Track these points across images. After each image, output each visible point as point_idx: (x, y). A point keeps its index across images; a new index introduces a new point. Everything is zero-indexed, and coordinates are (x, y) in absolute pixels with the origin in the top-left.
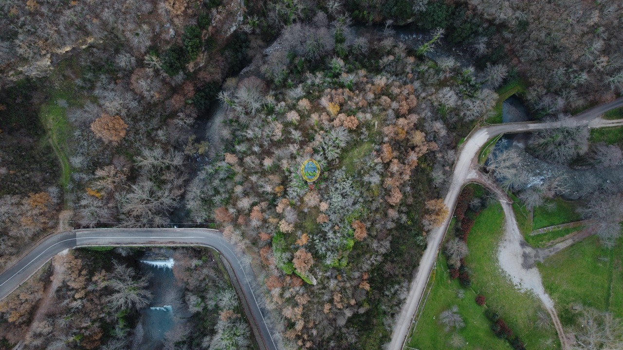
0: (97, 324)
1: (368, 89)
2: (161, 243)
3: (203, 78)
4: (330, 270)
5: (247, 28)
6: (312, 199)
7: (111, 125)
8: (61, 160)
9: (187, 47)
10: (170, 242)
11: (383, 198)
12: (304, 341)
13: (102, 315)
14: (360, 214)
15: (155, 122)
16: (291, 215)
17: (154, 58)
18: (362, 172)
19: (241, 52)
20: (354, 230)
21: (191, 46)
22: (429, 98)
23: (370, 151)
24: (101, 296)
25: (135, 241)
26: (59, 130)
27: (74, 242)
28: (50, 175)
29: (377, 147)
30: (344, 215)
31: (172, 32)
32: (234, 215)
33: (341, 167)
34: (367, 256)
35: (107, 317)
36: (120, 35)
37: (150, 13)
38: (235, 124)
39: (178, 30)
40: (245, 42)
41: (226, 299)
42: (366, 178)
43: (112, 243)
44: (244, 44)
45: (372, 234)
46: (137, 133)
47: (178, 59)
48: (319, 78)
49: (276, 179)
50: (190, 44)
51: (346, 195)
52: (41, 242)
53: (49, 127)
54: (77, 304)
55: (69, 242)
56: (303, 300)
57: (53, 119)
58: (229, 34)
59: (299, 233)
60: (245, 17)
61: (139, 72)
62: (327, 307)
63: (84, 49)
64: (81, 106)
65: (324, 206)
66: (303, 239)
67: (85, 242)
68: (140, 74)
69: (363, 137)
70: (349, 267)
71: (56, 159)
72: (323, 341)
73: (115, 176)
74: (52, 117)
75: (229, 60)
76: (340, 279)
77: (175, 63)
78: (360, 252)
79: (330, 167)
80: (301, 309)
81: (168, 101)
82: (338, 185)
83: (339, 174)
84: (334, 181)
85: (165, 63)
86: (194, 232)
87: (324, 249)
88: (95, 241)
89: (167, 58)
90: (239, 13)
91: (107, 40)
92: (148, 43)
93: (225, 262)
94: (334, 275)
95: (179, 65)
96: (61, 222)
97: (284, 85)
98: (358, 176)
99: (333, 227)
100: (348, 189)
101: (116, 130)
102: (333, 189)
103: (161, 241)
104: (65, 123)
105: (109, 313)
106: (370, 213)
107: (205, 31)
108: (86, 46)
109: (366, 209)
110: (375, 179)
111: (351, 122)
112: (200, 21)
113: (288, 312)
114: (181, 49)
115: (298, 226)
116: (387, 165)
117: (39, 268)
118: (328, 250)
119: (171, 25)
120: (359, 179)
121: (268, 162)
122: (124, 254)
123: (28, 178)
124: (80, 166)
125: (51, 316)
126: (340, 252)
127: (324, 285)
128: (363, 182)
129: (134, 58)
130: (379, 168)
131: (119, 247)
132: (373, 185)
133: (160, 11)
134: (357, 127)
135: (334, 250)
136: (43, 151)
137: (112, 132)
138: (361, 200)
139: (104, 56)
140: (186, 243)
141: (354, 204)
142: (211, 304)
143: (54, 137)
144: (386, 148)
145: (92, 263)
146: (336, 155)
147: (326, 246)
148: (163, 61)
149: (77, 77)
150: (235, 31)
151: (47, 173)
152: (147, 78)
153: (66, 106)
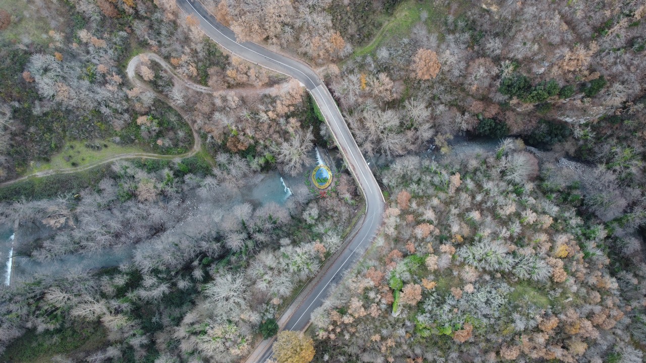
0: (252, 141)
1: (596, 274)
2: (348, 159)
3: (509, 118)
4: (412, 323)
5: (578, 132)
6: (469, 274)
7: (431, 64)
8: (374, 40)
9: (535, 90)
10: (353, 166)
11: (504, 341)
12: (333, 330)
13: (262, 142)
14: (478, 326)
15: (447, 98)
16: (445, 261)
17: (511, 68)
18: (520, 309)
19: (552, 138)
20: (462, 329)
21: (538, 93)
22: (618, 339)
23: (543, 307)
24: (278, 132)
25: (339, 136)
26: (399, 25)
27: (312, 87)
28: (359, 39)
29: (550, 311)
30: (470, 312)
31: (542, 70)
32: (411, 210)
33: (511, 286)
34: (439, 353)
35: (261, 147)
36: (513, 30)
37: (551, 44)
38: (484, 167)
39: (546, 75)
40: (563, 137)
41: (333, 240)
42: (516, 316)
43: (327, 118)
44: (561, 137)
45: (462, 347)
46: (431, 87)
47: (519, 88)
48: (575, 221)
49: (466, 231)
50: (540, 92)
51: (490, 304)
52: (300, 61)
53: (397, 15)
54: (263, 117)
55: (311, 83)
56: (374, 311)
57: (406, 15)
58: (562, 118)
59: (432, 277)
60: (586, 125)
61: (488, 61)
62: (377, 337)
63: (482, 8)
64: (429, 32)
65: (469, 288)
66: (429, 284)
67: (317, 96)
68: (488, 63)
69: (552, 292)
70: (421, 340)
71: (374, 36)
72: (339, 348)
73: (387, 90)
74: (407, 13)
75: (537, 132)
76: (407, 338)
77: (514, 88)
78: (440, 344)
79: (507, 276)
80: (365, 314)
81: (473, 99)
82: (494, 292)
83: (504, 287)
84: (495, 286)
85: (511, 79)
86: (373, 182)
87: (430, 308)
88: (322, 103)
89: (516, 79)
90: (588, 117)
91: (502, 21)
92: (520, 57)
93: (361, 222)
94: (408, 330)
95: (514, 92)
96: (323, 68)
97: (546, 193)
98: (512, 308)
99: (454, 306)
100: (495, 303)
101: (428, 70)
102: (488, 289)
103: (350, 158)
104: (408, 26)
105: (266, 147)
106: (483, 336)
107: (557, 98)
108: (486, 8)
109: (485, 329)
110: (520, 325)
111: (560, 275)
112: (566, 89)
113: (356, 303)
114: (530, 86)
115: (437, 273)
116: (537, 330)
117: (277, 71)
118: (430, 312)
119: (548, 66)
120: (511, 309)
121: (475, 215)
122: (322, 133)
123: (348, 23)
124: (380, 57)
125: (243, 101)
126: (435, 325)
127: (395, 325)
128: (511, 314)
129: (500, 51)
130: (532, 323)
131: (327, 125)
132: (513, 325)
133: (557, 51)
134: (557, 282)
135: (434, 317)
136: (376, 22)
137: (425, 69)
138: (492, 321)
139: (486, 27)
140: (359, 180)
141: (485, 316)
142: (320, 229)
143: (391, 24)
144: (553, 322)
145: (301, 111)
146: (521, 276)
147: (433, 309)
148: (511, 77)
149: (454, 15)
150: (566, 122)
151: (359, 35)
152: (487, 72)
153: (423, 19)
